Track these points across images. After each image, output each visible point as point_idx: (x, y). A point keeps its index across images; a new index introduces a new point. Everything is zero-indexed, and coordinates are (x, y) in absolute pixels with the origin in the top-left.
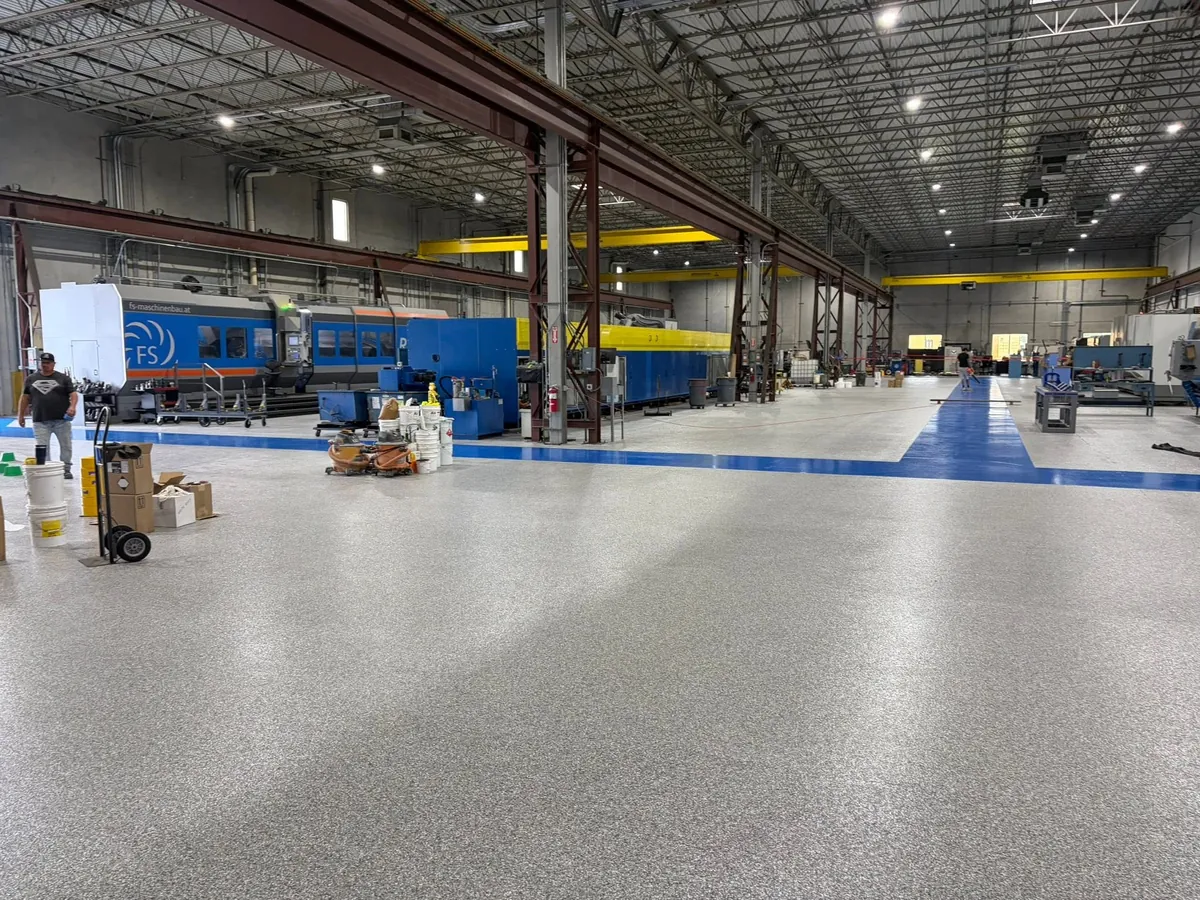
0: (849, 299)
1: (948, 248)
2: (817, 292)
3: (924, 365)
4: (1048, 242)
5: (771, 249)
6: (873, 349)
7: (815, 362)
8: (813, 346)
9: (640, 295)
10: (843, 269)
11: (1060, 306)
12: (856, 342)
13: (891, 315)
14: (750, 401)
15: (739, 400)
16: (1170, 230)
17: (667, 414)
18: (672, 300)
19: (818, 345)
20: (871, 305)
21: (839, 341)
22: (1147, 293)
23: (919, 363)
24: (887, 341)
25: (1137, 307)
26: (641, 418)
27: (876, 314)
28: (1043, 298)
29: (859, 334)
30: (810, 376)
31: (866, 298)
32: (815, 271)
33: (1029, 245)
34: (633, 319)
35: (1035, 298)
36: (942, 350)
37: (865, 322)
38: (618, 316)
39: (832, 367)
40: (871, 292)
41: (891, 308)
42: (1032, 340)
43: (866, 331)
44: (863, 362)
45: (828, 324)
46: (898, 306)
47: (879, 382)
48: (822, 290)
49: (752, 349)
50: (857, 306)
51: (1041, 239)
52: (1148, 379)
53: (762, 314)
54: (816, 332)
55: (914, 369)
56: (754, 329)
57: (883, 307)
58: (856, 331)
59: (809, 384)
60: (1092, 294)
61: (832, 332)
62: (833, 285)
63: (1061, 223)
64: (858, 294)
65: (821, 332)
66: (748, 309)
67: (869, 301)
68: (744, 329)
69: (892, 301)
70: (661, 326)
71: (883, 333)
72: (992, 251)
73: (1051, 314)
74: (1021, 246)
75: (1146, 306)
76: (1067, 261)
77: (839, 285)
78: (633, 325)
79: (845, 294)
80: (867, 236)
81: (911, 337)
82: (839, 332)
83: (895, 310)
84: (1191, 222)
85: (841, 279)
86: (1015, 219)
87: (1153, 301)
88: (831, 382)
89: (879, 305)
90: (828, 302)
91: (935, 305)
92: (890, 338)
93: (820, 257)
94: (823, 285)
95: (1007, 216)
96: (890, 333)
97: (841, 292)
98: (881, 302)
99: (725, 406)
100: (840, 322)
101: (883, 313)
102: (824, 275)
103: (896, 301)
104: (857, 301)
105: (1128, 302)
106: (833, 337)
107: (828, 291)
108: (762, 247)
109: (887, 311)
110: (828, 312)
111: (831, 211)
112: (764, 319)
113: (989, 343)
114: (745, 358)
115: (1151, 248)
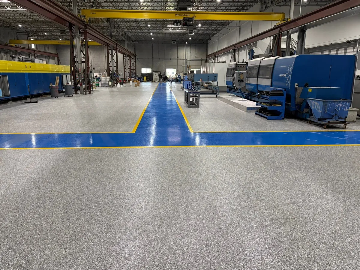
0: (120, 56)
1: (152, 40)
2: (108, 52)
3: (147, 78)
4: (180, 40)
5: (84, 32)
6: (130, 73)
7: (109, 77)
8: (108, 72)
9: (44, 50)
10: (117, 44)
11: (184, 60)
12: (124, 70)
13: (135, 61)
14: (81, 93)
15: (77, 93)
16: (212, 38)
17: (36, 102)
18: (58, 53)
19: (110, 71)
20: (128, 58)
21: (117, 70)
22: (207, 57)
23: (145, 78)
24: (135, 70)
25: (204, 61)
26: (22, 104)
27: (130, 61)
28: (180, 58)
29: (125, 68)
30: (108, 82)
31: (127, 55)
32: (107, 44)
33: (175, 40)
34: (19, 58)
35: (178, 58)
36: (152, 73)
37: (127, 64)
38: (11, 56)
39: (115, 79)
40: (128, 53)
41: (135, 59)
42: (177, 71)
43: (127, 67)
44: (127, 77)
45: (113, 64)
46: (137, 58)
47: (132, 85)
48: (110, 51)
49: (80, 72)
50: (124, 58)
51: (178, 39)
52: (216, 85)
53: (83, 58)
54: (109, 66)
55: (144, 80)
56: (79, 65)
57: (133, 59)
58: (124, 67)
59: (107, 86)
60: (193, 57)
61: (114, 67)
62: (114, 49)
63: (184, 33)
64: (124, 54)
65: (111, 66)
66: (77, 56)
67: (128, 56)
68: (76, 64)
69: (136, 57)
70: (33, 61)
71: (133, 67)
72: (165, 42)
73: (182, 63)
74: (173, 40)
75: (207, 61)
76: (186, 46)
77: (116, 50)
78: (19, 61)
79: (118, 54)
80: (125, 34)
81: (142, 69)
82: (117, 67)
83: (136, 60)
84: (218, 36)
85: (116, 48)
86: (171, 31)
87: (208, 60)
88: (115, 85)
89: (131, 58)
90: (113, 56)
91: (149, 59)
92: (136, 69)
93: (107, 39)
94: (110, 49)
95: (169, 30)
96: (136, 67)
97: (116, 52)
98: (132, 57)
99: (69, 96)
100: (117, 63)
101: (133, 61)
102: (110, 46)
103: (137, 57)
104: (124, 56)
105: (202, 60)
106: (115, 69)
107: (112, 52)
108: (79, 30)
109: (134, 60)
110: (113, 60)
111: (110, 22)
112: (84, 61)
113: (165, 72)
114: (77, 76)
115: (207, 44)
